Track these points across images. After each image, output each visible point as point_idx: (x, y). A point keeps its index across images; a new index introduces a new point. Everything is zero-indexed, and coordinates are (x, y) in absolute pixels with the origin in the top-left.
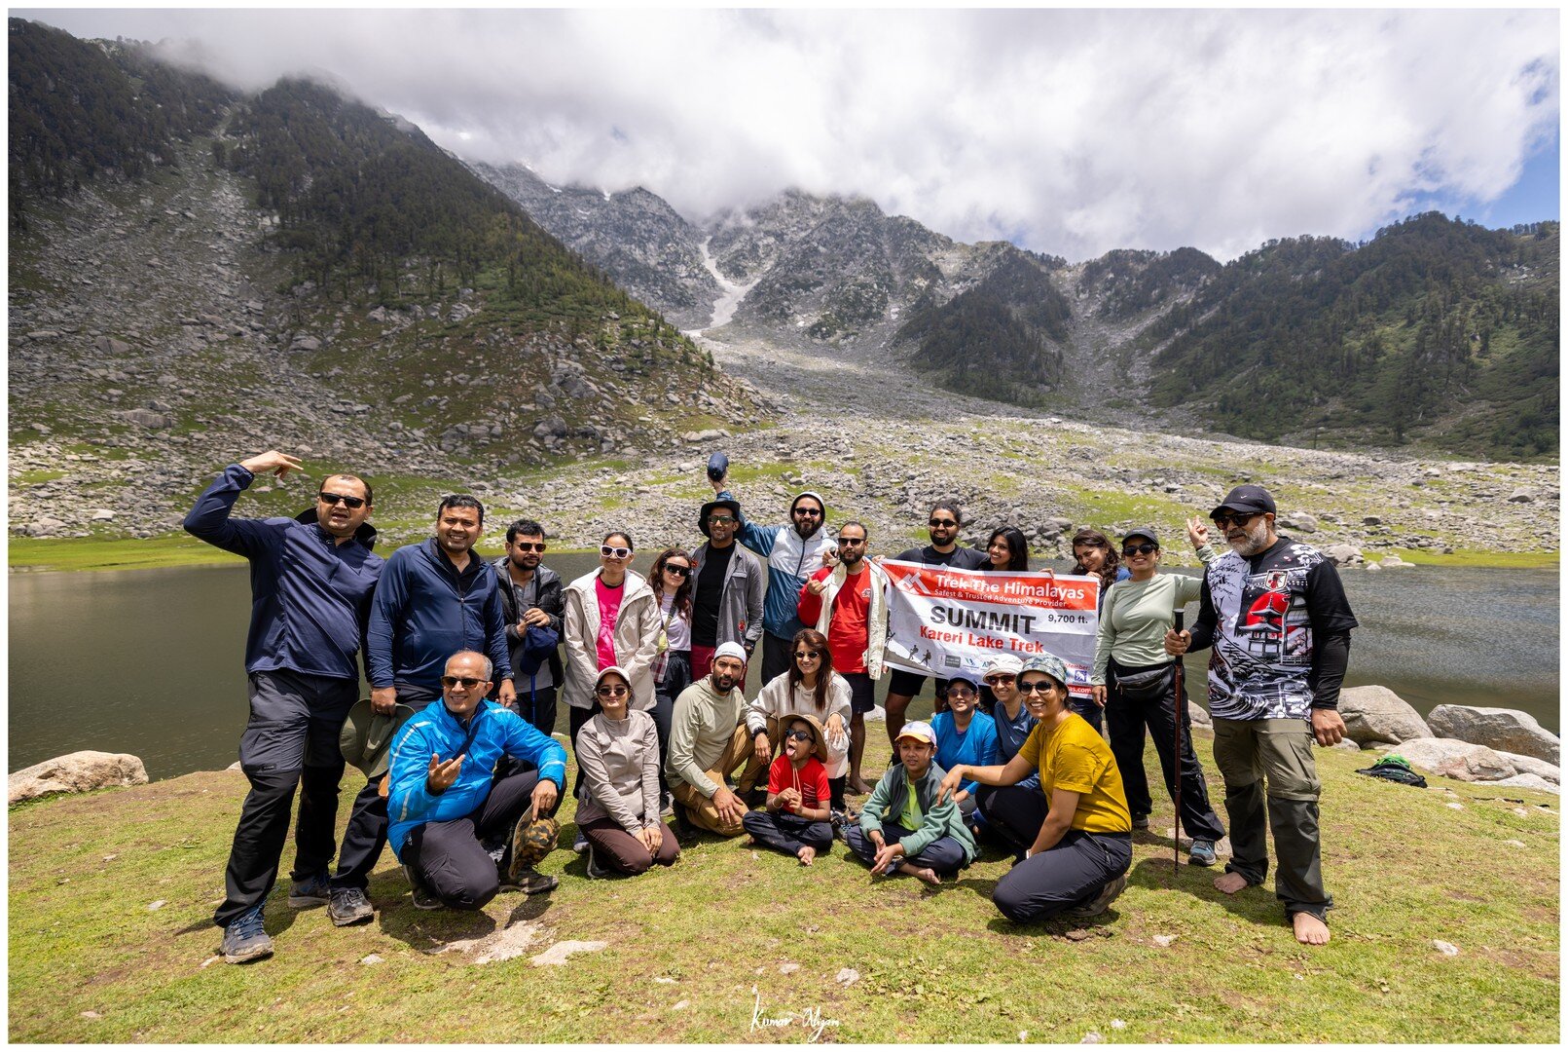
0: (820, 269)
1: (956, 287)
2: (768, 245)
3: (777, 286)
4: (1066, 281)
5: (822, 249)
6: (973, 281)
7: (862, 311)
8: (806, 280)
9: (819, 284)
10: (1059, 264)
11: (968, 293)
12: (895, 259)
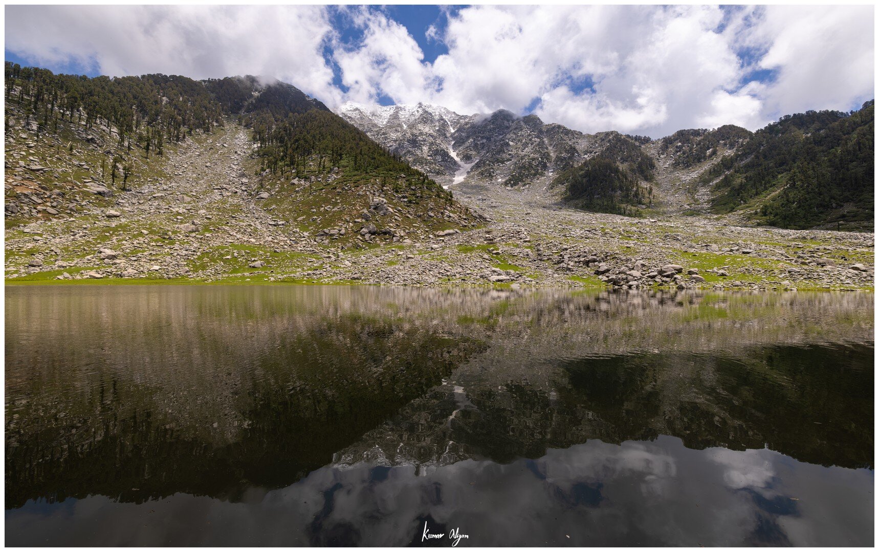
0: (510, 153)
1: (586, 156)
2: (483, 143)
3: (487, 162)
4: (651, 151)
5: (511, 143)
6: (595, 153)
7: (533, 172)
8: (503, 159)
9: (509, 160)
10: (647, 140)
11: (593, 159)
12: (551, 145)
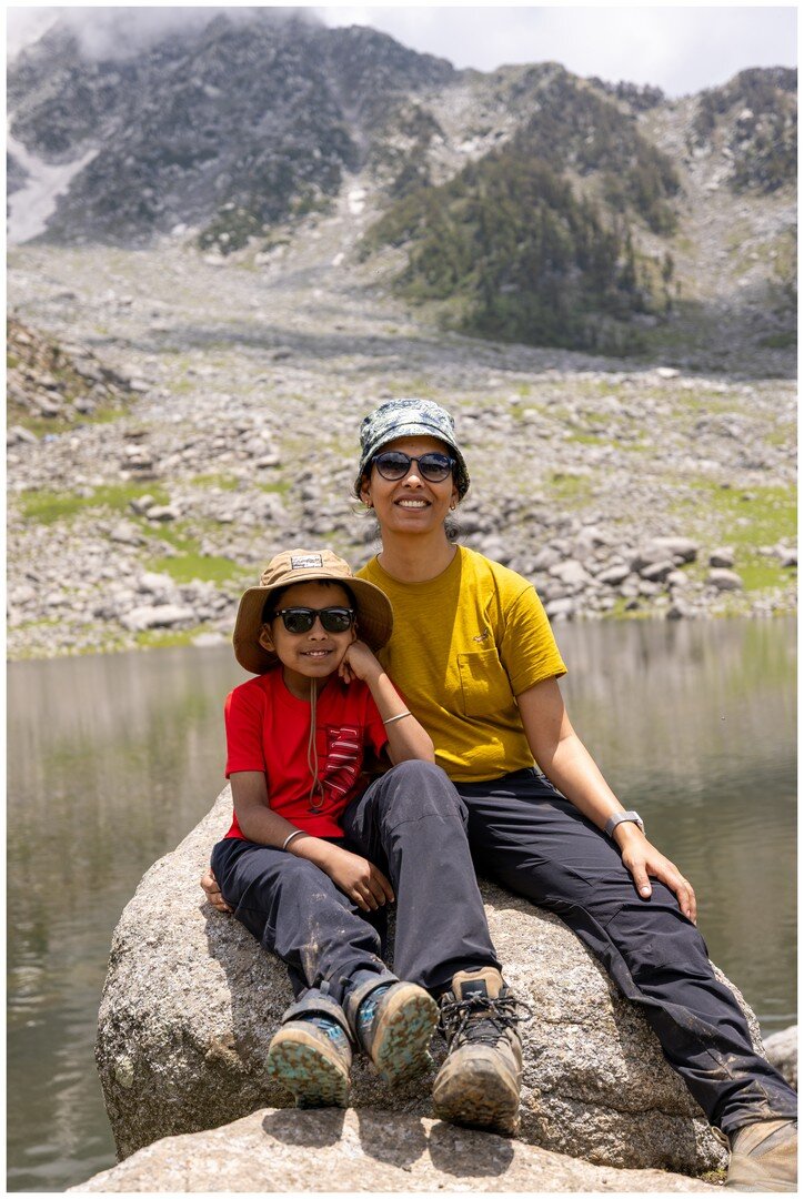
0: (210, 127)
1: (468, 147)
2: (108, 89)
3: (130, 161)
4: (666, 135)
5: (211, 91)
6: (498, 135)
7: (294, 199)
8: (186, 149)
9: (208, 154)
10: (650, 99)
11: (491, 157)
12: (351, 103)
